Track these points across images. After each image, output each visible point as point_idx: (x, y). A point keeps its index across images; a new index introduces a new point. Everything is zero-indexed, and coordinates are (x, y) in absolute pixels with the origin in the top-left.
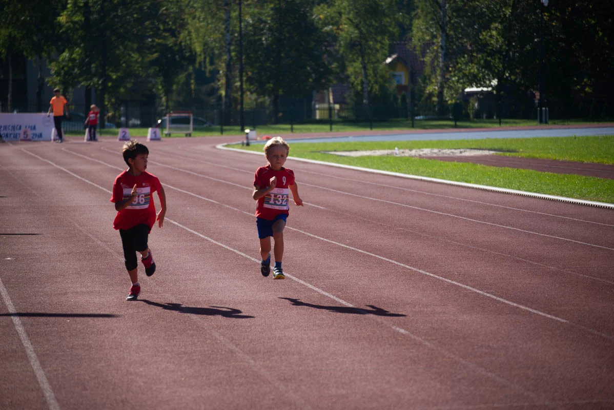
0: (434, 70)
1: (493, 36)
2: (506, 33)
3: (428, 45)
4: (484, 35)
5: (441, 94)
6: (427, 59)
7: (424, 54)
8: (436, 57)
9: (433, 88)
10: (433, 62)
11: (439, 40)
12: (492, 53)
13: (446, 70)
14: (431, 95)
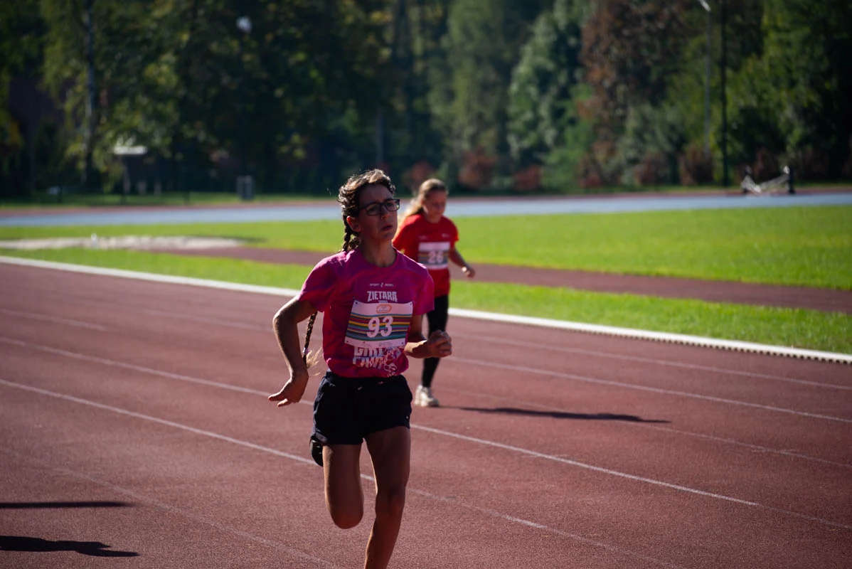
0: (78, 124)
1: (164, 71)
2: (182, 68)
3: (69, 83)
4: (151, 70)
5: (89, 158)
6: (69, 106)
7: (63, 98)
8: (81, 103)
9: (77, 148)
10: (75, 110)
11: (85, 77)
12: (163, 98)
13: (95, 123)
14: (75, 159)
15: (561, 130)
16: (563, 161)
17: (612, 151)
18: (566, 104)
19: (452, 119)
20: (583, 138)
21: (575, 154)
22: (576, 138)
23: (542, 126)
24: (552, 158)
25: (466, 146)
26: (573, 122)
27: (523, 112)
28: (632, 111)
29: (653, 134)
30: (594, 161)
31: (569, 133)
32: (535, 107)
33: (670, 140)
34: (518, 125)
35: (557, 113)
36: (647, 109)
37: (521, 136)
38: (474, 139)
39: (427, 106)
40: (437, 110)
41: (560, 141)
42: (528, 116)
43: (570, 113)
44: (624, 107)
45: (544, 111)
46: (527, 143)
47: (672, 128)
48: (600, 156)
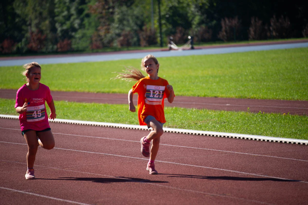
15: (82, 20)
16: (84, 36)
17: (108, 31)
18: (84, 6)
19: (27, 15)
20: (93, 24)
21: (90, 32)
22: (90, 23)
23: (72, 18)
24: (78, 35)
25: (34, 29)
26: (88, 16)
27: (62, 12)
28: (117, 10)
29: (128, 21)
30: (99, 36)
31: (86, 21)
32: (68, 9)
33: (136, 24)
34: (60, 18)
35: (80, 12)
36: (124, 8)
37: (62, 24)
38: (37, 26)
39: (13, 9)
40: (18, 12)
41: (82, 26)
42: (65, 13)
43: (86, 12)
44: (113, 8)
45: (73, 11)
46: (65, 27)
47: (137, 18)
48: (102, 33)
